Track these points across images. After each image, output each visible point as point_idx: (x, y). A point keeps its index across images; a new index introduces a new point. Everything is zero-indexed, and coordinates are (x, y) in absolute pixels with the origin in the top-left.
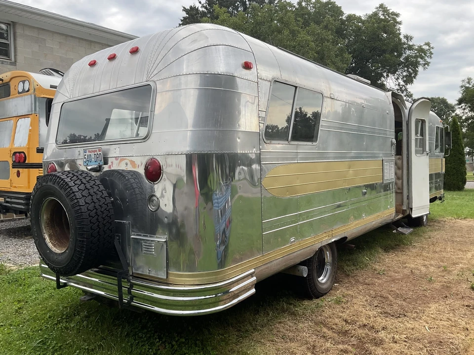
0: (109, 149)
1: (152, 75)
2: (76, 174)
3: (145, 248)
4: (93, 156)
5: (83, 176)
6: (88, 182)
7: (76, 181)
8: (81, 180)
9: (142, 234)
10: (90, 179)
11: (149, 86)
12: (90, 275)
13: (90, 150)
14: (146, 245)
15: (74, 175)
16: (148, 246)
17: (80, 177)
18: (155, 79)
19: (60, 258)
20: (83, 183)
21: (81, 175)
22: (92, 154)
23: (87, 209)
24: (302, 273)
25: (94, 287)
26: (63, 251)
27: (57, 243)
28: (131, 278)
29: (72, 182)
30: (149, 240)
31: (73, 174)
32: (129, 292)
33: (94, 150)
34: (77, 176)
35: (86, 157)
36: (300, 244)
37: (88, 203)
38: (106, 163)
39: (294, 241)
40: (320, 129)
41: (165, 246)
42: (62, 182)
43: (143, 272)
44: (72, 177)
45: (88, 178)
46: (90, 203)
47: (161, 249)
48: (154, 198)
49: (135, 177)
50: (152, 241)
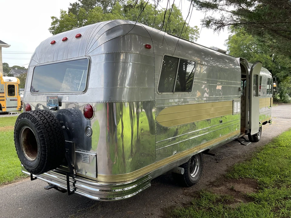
0: (62, 97)
1: (89, 52)
2: (41, 113)
3: (83, 159)
4: (53, 101)
5: (46, 114)
6: (49, 118)
7: (41, 117)
8: (45, 116)
9: (82, 150)
10: (50, 116)
11: (87, 59)
12: (51, 173)
13: (51, 97)
14: (84, 157)
15: (41, 114)
16: (85, 158)
17: (44, 115)
18: (90, 55)
19: (32, 164)
20: (46, 119)
21: (45, 113)
22: (52, 99)
23: (48, 135)
24: (181, 172)
25: (53, 180)
26: (34, 160)
27: (30, 154)
28: (75, 176)
29: (39, 118)
30: (86, 154)
31: (40, 112)
32: (74, 185)
33: (53, 97)
34: (42, 114)
35: (49, 101)
36: (179, 155)
37: (48, 131)
38: (60, 105)
39: (176, 153)
40: (193, 83)
41: (95, 158)
42: (33, 118)
43: (82, 173)
44: (39, 115)
45: (49, 116)
46: (50, 131)
47: (93, 160)
48: (89, 128)
49: (78, 113)
50: (87, 155)
